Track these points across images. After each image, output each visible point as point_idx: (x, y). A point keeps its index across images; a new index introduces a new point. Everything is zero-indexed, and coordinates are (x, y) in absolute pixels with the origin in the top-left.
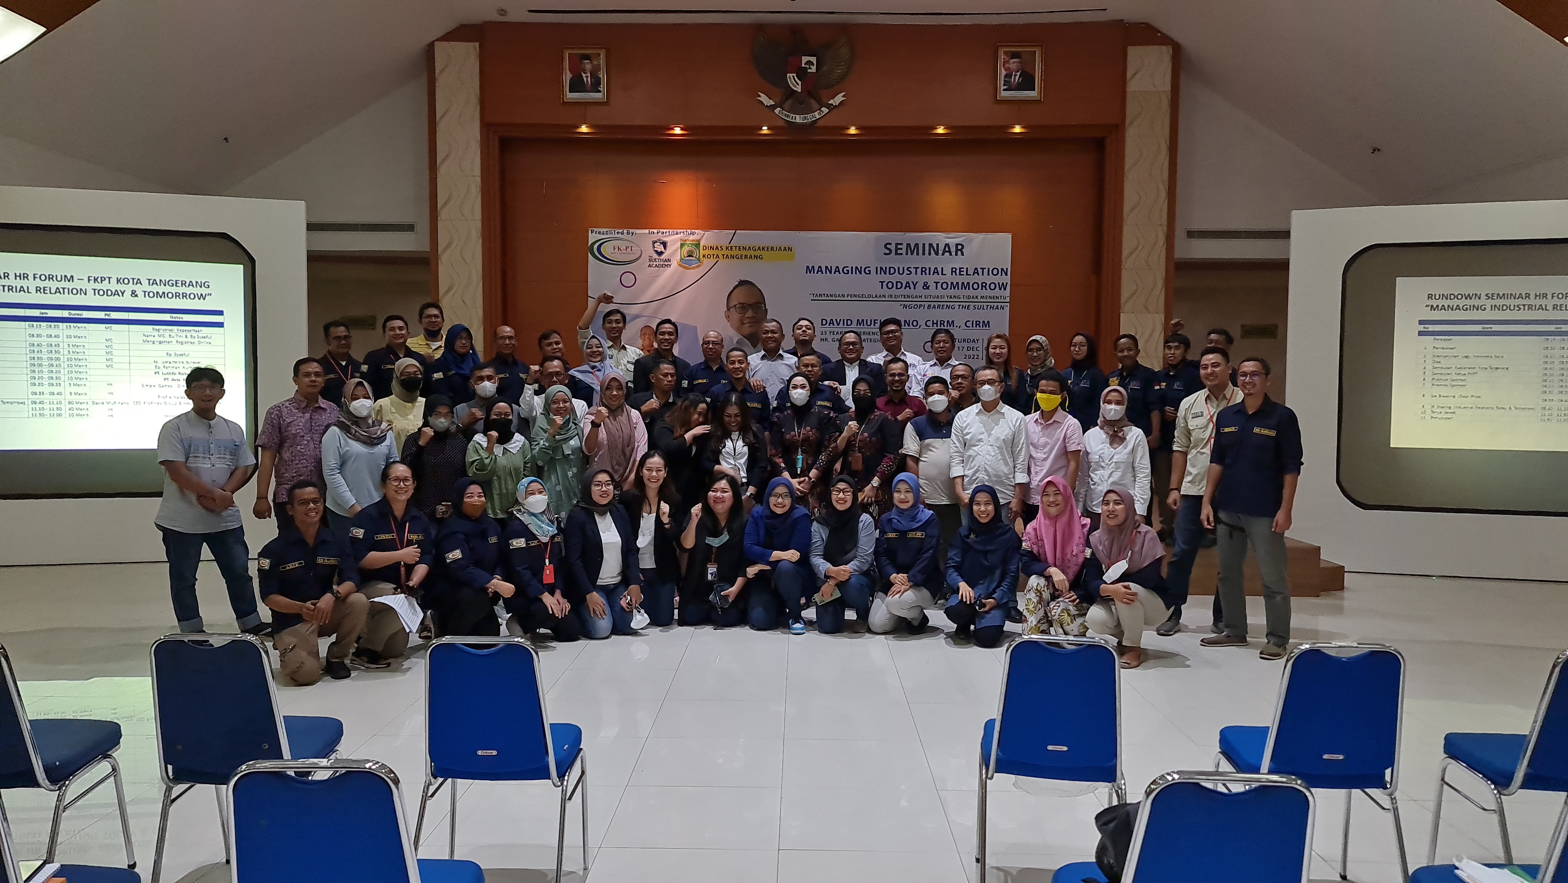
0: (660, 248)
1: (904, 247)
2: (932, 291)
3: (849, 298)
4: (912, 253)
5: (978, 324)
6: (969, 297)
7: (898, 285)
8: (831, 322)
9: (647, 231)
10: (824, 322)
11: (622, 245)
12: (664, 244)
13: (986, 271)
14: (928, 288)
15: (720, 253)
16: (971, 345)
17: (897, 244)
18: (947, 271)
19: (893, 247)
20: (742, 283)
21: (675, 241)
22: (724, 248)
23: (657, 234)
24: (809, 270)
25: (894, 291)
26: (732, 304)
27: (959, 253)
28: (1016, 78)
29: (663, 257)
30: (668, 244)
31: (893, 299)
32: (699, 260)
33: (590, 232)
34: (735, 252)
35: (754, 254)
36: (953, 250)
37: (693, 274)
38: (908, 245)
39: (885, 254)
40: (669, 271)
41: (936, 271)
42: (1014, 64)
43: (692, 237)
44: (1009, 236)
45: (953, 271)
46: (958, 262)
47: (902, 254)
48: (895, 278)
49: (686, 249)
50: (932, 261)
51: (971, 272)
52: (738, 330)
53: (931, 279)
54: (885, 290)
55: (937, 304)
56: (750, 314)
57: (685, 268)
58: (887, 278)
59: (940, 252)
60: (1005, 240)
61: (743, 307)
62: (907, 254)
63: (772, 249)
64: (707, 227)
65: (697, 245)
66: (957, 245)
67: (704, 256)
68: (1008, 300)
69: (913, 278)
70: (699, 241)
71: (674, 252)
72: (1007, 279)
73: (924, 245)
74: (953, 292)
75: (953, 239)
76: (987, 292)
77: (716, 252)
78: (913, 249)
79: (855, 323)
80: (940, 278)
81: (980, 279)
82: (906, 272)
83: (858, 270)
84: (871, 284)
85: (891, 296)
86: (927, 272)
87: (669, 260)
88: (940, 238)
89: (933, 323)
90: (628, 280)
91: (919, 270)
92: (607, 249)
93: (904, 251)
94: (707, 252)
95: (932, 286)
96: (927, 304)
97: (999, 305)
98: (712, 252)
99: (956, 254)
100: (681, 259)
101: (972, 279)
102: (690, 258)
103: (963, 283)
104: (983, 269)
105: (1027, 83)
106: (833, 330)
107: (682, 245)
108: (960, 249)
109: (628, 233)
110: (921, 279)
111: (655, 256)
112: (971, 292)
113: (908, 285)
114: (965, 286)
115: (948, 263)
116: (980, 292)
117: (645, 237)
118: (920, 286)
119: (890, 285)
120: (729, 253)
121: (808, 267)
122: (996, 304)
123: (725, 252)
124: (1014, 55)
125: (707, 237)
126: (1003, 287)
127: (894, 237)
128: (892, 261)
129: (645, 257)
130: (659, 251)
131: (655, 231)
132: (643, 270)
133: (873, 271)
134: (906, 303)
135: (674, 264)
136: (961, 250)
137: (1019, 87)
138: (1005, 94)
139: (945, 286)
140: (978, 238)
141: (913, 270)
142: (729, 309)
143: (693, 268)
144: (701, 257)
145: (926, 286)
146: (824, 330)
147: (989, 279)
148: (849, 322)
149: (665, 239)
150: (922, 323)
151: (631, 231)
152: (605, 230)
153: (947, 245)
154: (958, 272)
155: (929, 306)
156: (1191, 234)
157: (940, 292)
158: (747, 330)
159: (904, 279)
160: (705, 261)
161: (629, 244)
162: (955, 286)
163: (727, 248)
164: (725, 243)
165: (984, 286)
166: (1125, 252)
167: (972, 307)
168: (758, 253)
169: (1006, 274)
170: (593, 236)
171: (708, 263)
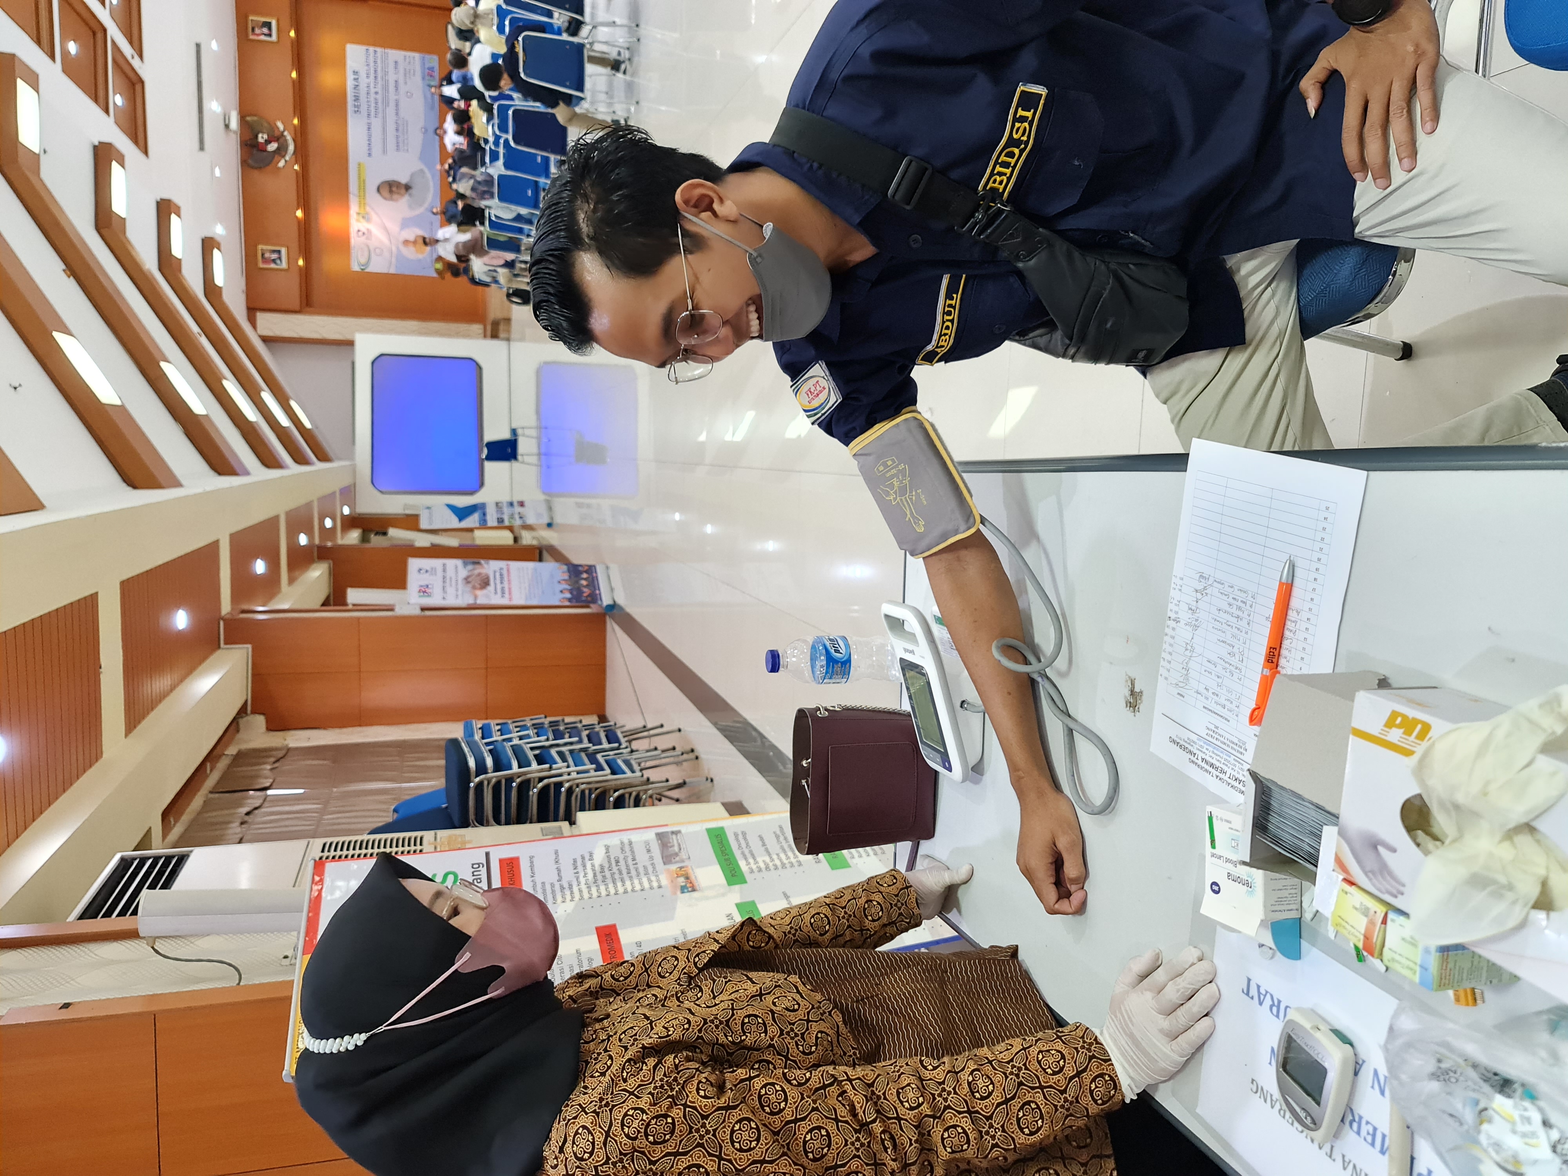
0: (360, 233)
1: (356, 103)
2: (379, 90)
3: (384, 135)
4: (359, 99)
5: (396, 67)
6: (381, 71)
7: (376, 109)
8: (397, 145)
9: (351, 240)
10: (398, 150)
11: (360, 252)
12: (359, 231)
14: (377, 92)
16: (407, 72)
17: (354, 106)
18: (368, 81)
19: (356, 109)
20: (378, 190)
21: (357, 226)
23: (353, 233)
24: (370, 155)
25: (380, 110)
26: (389, 198)
27: (358, 73)
28: (265, 30)
29: (366, 232)
30: (359, 229)
31: (384, 111)
33: (353, 270)
34: (362, 194)
36: (356, 76)
37: (374, 217)
38: (354, 100)
39: (360, 113)
40: (373, 229)
41: (368, 87)
42: (257, 31)
43: (354, 217)
45: (368, 77)
46: (363, 74)
48: (372, 109)
49: (361, 220)
50: (363, 88)
51: (368, 68)
52: (403, 195)
53: (373, 90)
54: (380, 115)
55: (386, 88)
56: (394, 189)
57: (371, 220)
58: (373, 114)
59: (358, 83)
60: (350, 47)
61: (391, 191)
63: (359, 174)
64: (347, 207)
65: (358, 214)
67: (364, 210)
68: (383, 49)
69: (372, 100)
70: (356, 213)
71: (363, 226)
72: (371, 49)
73: (354, 92)
74: (379, 79)
75: (350, 76)
76: (379, 60)
78: (357, 98)
79: (397, 133)
80: (372, 85)
81: (372, 64)
82: (369, 103)
83: (369, 129)
84: (376, 123)
85: (382, 112)
86: (368, 92)
87: (367, 229)
88: (350, 83)
89: (397, 91)
90: (378, 251)
91: (368, 96)
92: (363, 260)
93: (358, 103)
94: (362, 209)
95: (376, 90)
97: (386, 54)
98: (362, 206)
100: (366, 222)
101: (372, 68)
102: (366, 217)
103: (374, 73)
104: (366, 61)
105: (268, 25)
106: (402, 145)
107: (359, 222)
108: (355, 73)
109: (353, 249)
110: (373, 96)
111: (365, 236)
112: (379, 69)
113: (376, 103)
114: (376, 72)
115: (363, 81)
116: (379, 63)
117: (354, 240)
118: (376, 96)
119: (377, 112)
120: (362, 196)
122: (386, 56)
123: (362, 199)
124: (253, 29)
125: (354, 209)
126: (375, 51)
127: (350, 107)
128: (363, 110)
129: (367, 241)
130: (362, 234)
131: (352, 235)
132: (372, 244)
133: (369, 121)
134: (386, 104)
135: (369, 226)
137: (270, 29)
138: (274, 38)
139: (376, 83)
140: (349, 61)
141: (368, 99)
142: (392, 200)
143: (371, 216)
144: (365, 212)
146: (402, 150)
147: (371, 59)
148: (397, 136)
149: (356, 231)
150: (396, 98)
152: (352, 261)
153: (354, 79)
154: (368, 75)
155: (387, 93)
157: (379, 86)
159: (373, 105)
161: (359, 249)
162: (376, 78)
163: (359, 198)
164: (357, 199)
165: (375, 62)
167: (387, 70)
168: (362, 182)
169: (368, 49)
170: (356, 268)
171: (368, 209)
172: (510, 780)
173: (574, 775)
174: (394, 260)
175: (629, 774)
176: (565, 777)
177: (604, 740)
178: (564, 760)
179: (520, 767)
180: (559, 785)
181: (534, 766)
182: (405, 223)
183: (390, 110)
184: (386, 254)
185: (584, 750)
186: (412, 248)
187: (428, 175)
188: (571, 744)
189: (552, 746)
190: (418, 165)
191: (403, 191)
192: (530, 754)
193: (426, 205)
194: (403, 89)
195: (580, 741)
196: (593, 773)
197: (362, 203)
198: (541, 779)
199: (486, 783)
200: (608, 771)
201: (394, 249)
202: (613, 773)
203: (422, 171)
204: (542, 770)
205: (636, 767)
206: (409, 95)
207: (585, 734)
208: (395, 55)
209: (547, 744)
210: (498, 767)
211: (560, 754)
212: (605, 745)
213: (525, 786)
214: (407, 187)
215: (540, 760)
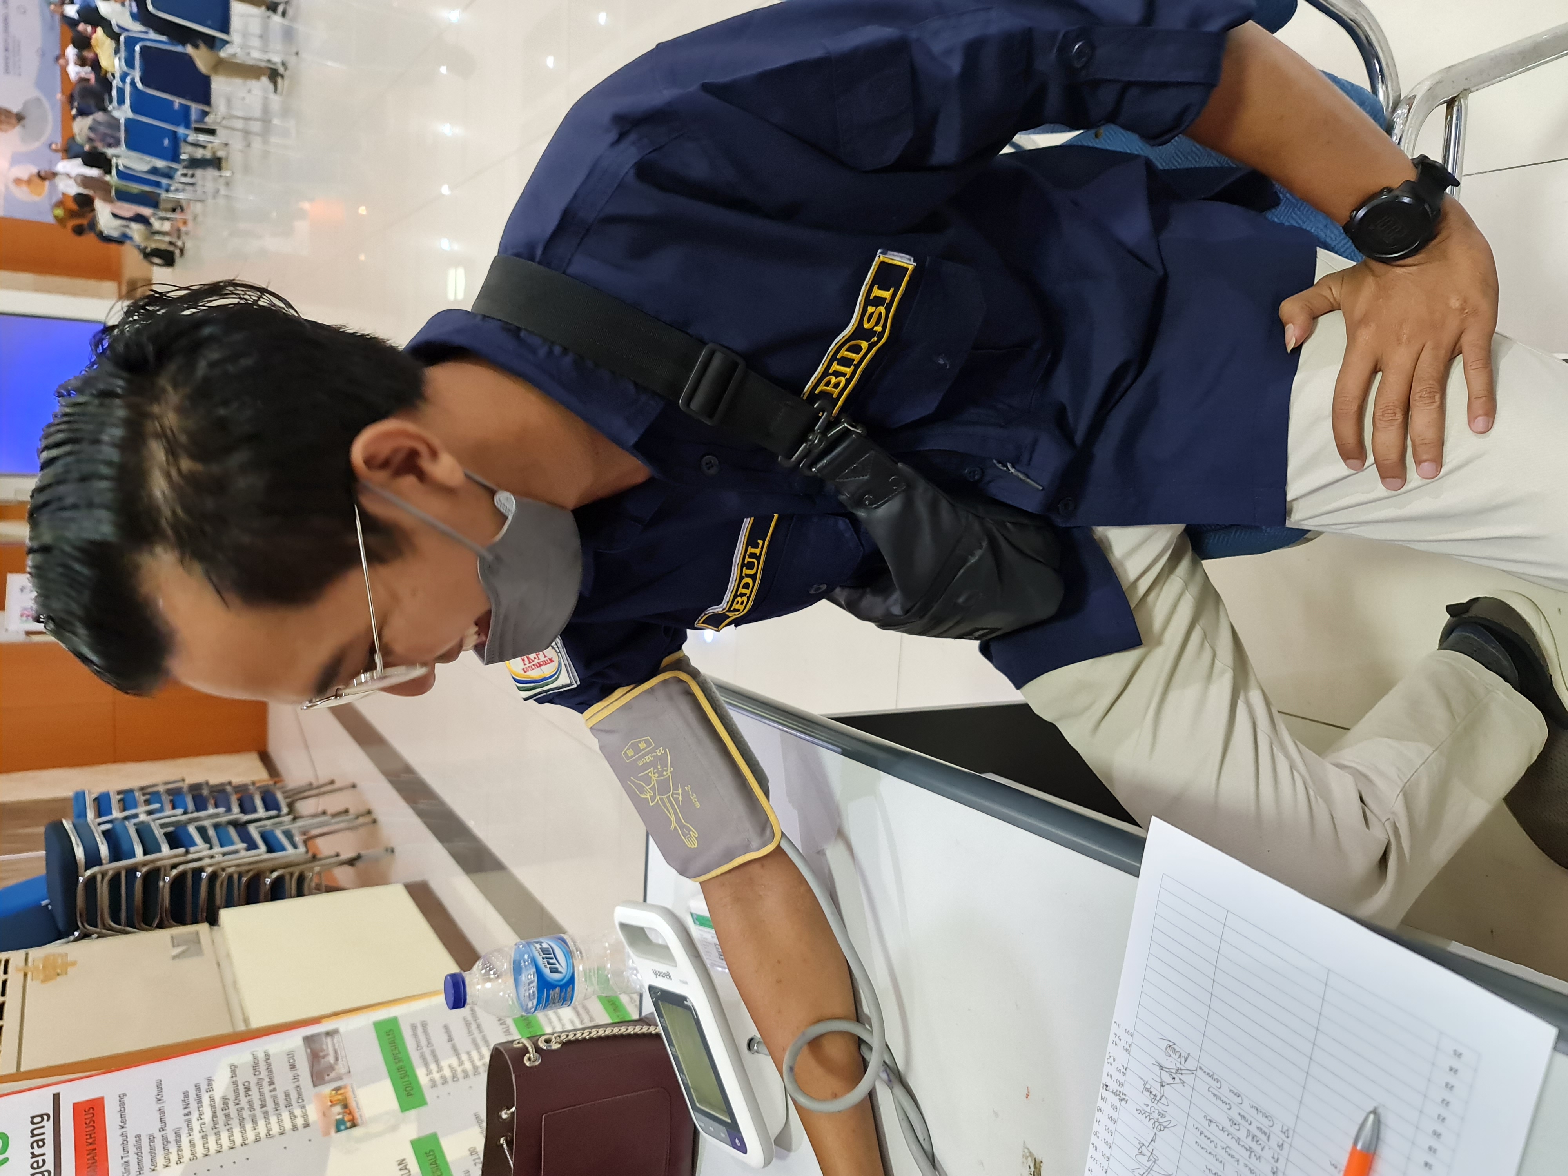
52: (13, 126)
146: (12, 73)
172: (131, 871)
173: (219, 858)
174: (2, 202)
175: (290, 850)
176: (207, 861)
177: (258, 802)
178: (206, 839)
179: (145, 853)
180: (198, 871)
181: (165, 849)
182: (16, 159)
185: (235, 824)
186: (25, 188)
187: (47, 104)
188: (217, 815)
189: (191, 821)
190: (35, 93)
191: (14, 121)
192: (159, 833)
193: (45, 138)
195: (229, 810)
196: (243, 853)
198: (174, 866)
199: (99, 877)
200: (263, 848)
202: (270, 850)
203: (38, 100)
204: (176, 856)
205: (298, 839)
206: (22, 10)
207: (234, 800)
209: (184, 818)
210: (117, 854)
211: (202, 831)
212: (261, 813)
213: (153, 876)
214: (20, 118)
215: (176, 839)
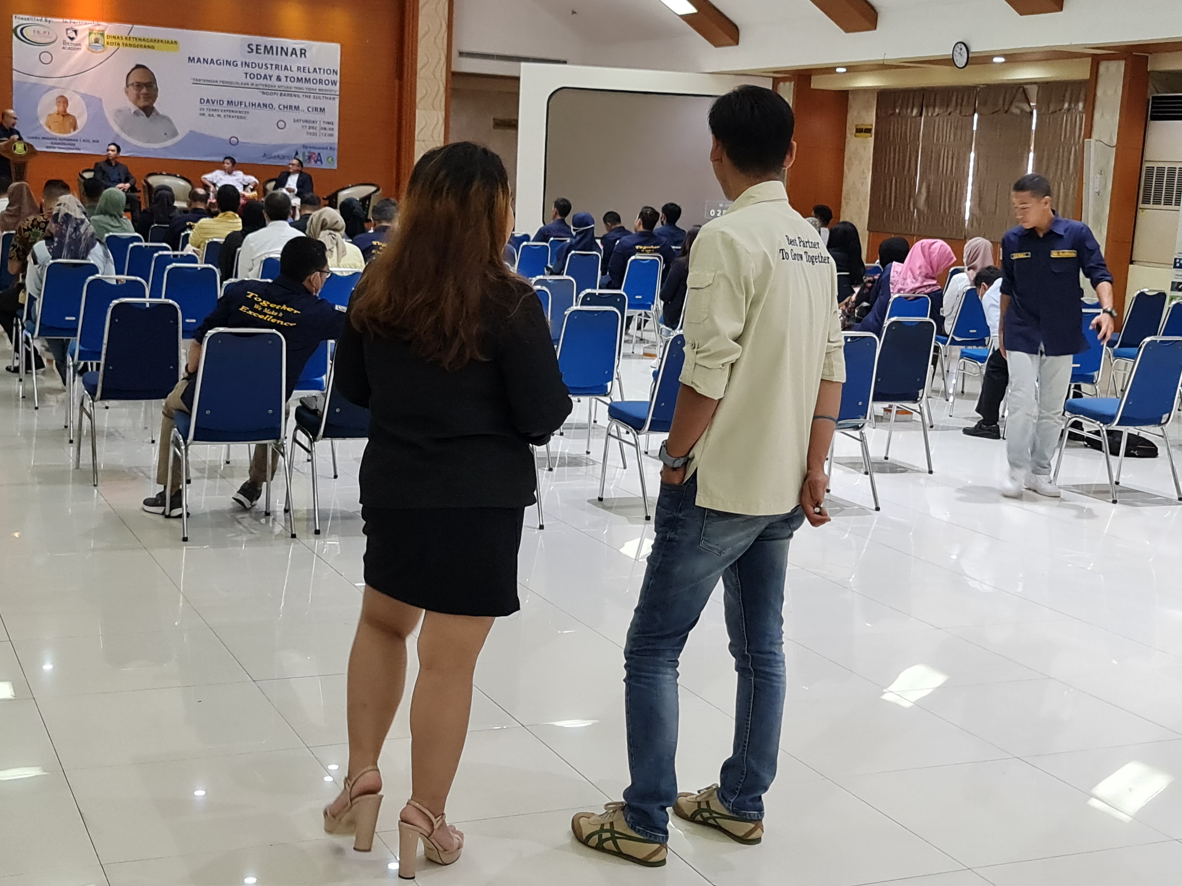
0: (73, 35)
1: (263, 48)
2: (283, 83)
3: (221, 84)
4: (268, 53)
5: (316, 109)
6: (309, 89)
7: (258, 76)
8: (208, 101)
9: (61, 20)
10: (202, 101)
11: (42, 30)
12: (76, 31)
13: (322, 71)
14: (280, 80)
15: (121, 42)
16: (312, 125)
17: (257, 46)
18: (295, 69)
19: (254, 48)
20: (138, 66)
21: (84, 30)
22: (124, 38)
23: (71, 23)
24: (191, 60)
25: (255, 81)
26: (130, 82)
27: (303, 55)
29: (74, 41)
30: (78, 32)
31: (254, 87)
32: (103, 46)
33: (14, 18)
34: (132, 42)
35: (149, 44)
36: (298, 53)
37: (99, 57)
38: (266, 47)
39: (249, 52)
40: (79, 53)
41: (286, 68)
43: (98, 28)
44: (337, 46)
45: (299, 69)
46: (302, 62)
47: (260, 53)
48: (256, 71)
49: (93, 37)
50: (283, 60)
51: (311, 70)
52: (135, 103)
53: (283, 74)
54: (249, 81)
55: (286, 92)
56: (144, 90)
57: (93, 52)
58: (250, 70)
59: (289, 54)
60: (335, 48)
61: (139, 86)
62: (265, 53)
63: (162, 41)
64: (110, 21)
65: (103, 34)
66: (301, 50)
67: (108, 43)
68: (338, 93)
69: (269, 72)
70: (104, 31)
71: (84, 38)
72: (337, 78)
73: (277, 48)
74: (299, 85)
75: (298, 44)
76: (323, 87)
77: (117, 41)
78: (268, 50)
79: (226, 103)
80: (288, 74)
81: (318, 76)
82: (264, 67)
83: (228, 63)
84: (237, 74)
85: (252, 84)
86: (280, 68)
87: (80, 45)
88: (289, 43)
89: (284, 107)
90: (46, 58)
91: (274, 67)
92: (28, 32)
93: (262, 51)
94: (110, 40)
95: (283, 79)
96: (279, 92)
97: (332, 96)
98: (114, 41)
99: (301, 56)
100: (90, 45)
101: (312, 76)
102: (97, 44)
103: (306, 79)
104: (320, 69)
106: (209, 107)
107: (90, 34)
108: (303, 52)
109: (46, 21)
110: (275, 73)
111: (68, 40)
112: (312, 86)
113: (265, 77)
114: (307, 81)
115: (294, 62)
116: (318, 86)
117: (59, 25)
118: (274, 78)
119: (252, 76)
120: (128, 42)
121: (189, 58)
122: (329, 96)
123: (125, 41)
125: (111, 28)
126: (334, 83)
127: (256, 39)
128: (253, 58)
129: (60, 41)
130: (71, 36)
131: (68, 21)
132: (56, 49)
133: (239, 64)
134: (265, 91)
135: (84, 48)
136: (304, 54)
139: (292, 79)
140: (317, 45)
141: (269, 66)
142: (127, 86)
143: (99, 52)
144: (106, 43)
145: (279, 79)
146: (202, 107)
147: (325, 77)
148: (221, 102)
149: (76, 28)
150: (276, 106)
151: (48, 19)
152: (27, 17)
153: (294, 49)
154: (302, 70)
155: (281, 94)
156: (461, 54)
157: (289, 84)
158: (142, 103)
159: (263, 72)
160: (109, 46)
161: (45, 29)
162: (299, 80)
163: (126, 38)
164: (125, 35)
165: (321, 81)
166: (419, 66)
167: (312, 97)
168: (151, 44)
169: (336, 74)
170: (17, 21)
171: (111, 49)
174: (33, 80)
182: (93, 103)
183: (258, 97)
184: (41, 70)
186: (54, 108)
187: (168, 143)
194: (289, 116)
197: (117, 40)
201: (50, 82)
206: (281, 125)
208: (333, 108)
214: (146, 108)
